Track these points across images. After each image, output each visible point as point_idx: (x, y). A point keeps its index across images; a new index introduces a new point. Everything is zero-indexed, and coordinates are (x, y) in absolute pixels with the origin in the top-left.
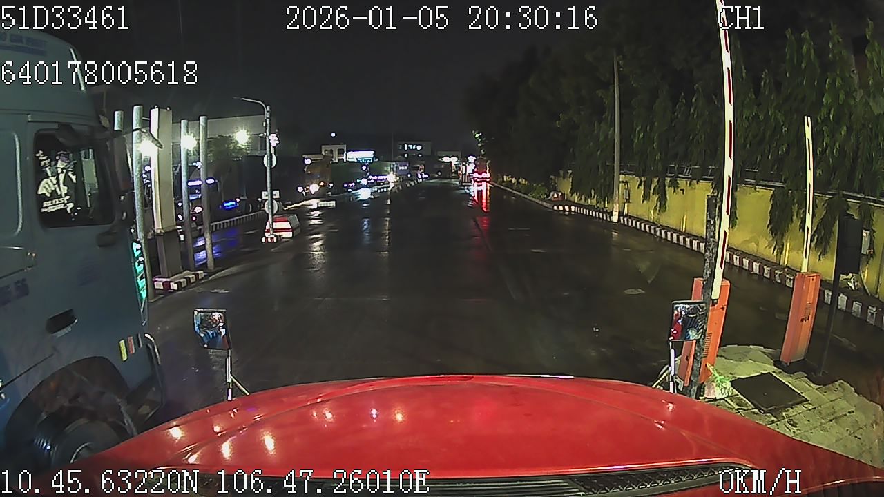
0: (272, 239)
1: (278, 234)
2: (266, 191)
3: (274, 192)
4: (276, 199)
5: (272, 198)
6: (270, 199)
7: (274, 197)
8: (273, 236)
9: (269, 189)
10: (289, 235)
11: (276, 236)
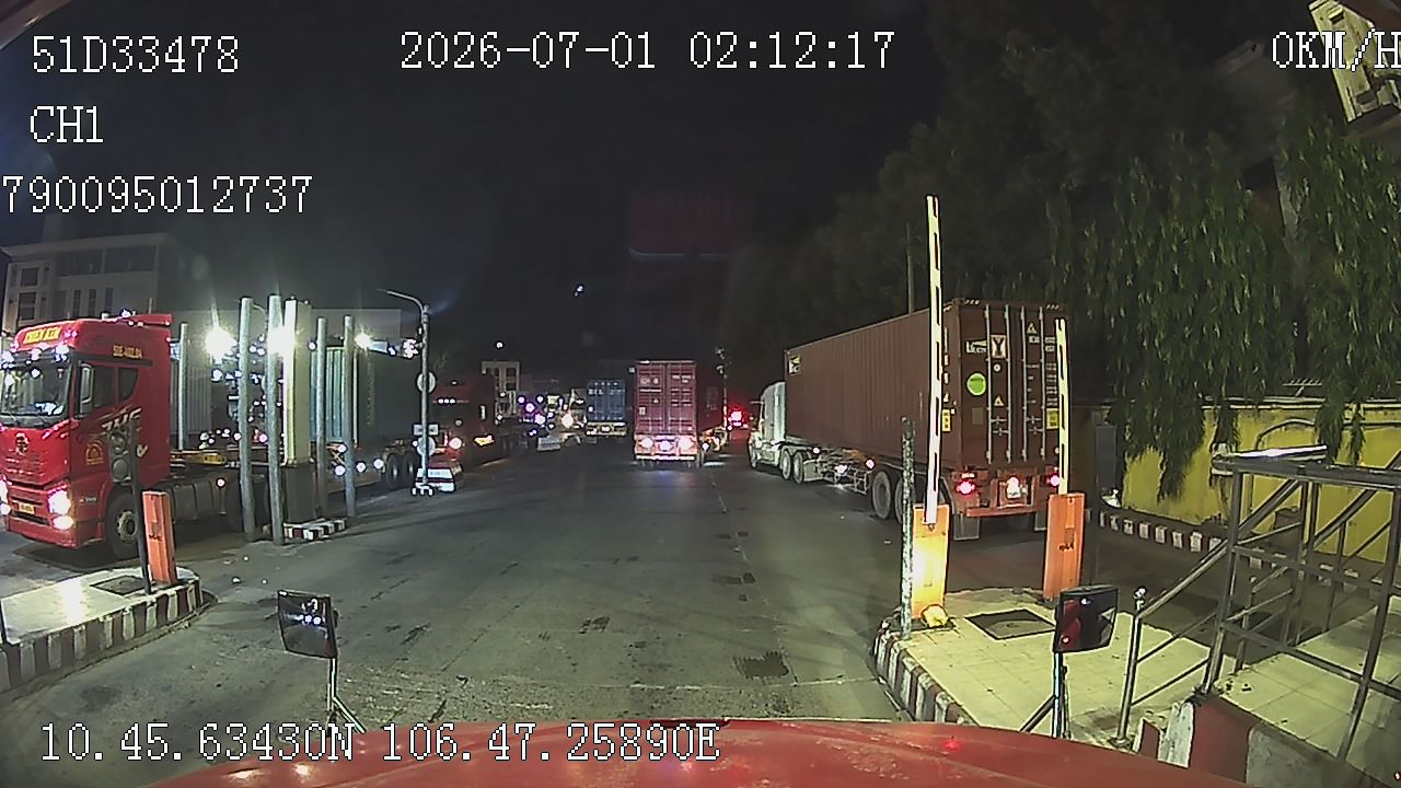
0: (426, 491)
1: (433, 485)
2: (420, 423)
3: (431, 426)
4: (432, 436)
5: (428, 435)
6: (424, 436)
7: (431, 433)
8: (427, 488)
9: (424, 421)
10: (449, 487)
11: (431, 487)
